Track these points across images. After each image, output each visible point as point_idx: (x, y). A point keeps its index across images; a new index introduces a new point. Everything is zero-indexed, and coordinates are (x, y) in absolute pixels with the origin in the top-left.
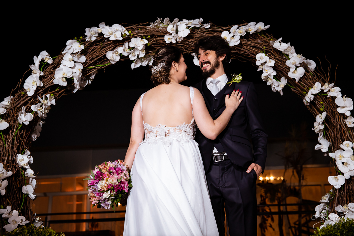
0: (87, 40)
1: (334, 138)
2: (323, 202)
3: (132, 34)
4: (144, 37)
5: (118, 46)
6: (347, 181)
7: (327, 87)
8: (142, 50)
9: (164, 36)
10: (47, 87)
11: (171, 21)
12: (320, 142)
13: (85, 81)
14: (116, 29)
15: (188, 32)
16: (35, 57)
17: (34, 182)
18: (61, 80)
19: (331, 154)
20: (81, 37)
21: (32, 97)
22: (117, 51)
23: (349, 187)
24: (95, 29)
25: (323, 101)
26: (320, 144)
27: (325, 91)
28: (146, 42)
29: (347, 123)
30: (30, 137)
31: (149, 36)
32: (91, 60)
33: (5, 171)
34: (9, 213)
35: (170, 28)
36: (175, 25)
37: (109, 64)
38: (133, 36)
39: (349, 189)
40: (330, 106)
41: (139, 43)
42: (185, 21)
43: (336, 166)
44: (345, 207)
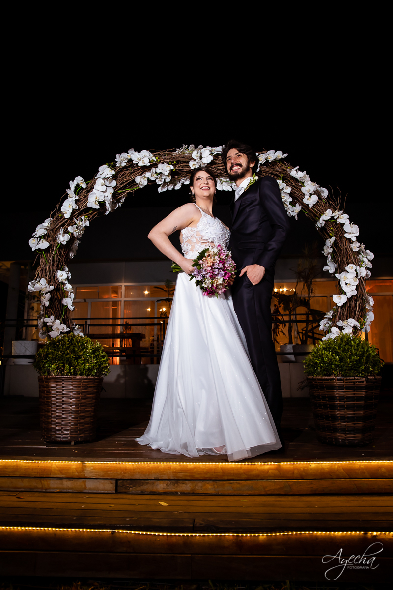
0: (117, 166)
1: (341, 261)
2: (326, 318)
3: (159, 160)
4: (170, 163)
5: (146, 171)
6: (349, 300)
7: (337, 214)
8: (168, 175)
9: (188, 162)
10: (81, 210)
11: (196, 148)
12: (329, 264)
13: (116, 204)
14: (144, 155)
15: (211, 158)
16: (71, 182)
17: (73, 296)
18: (94, 203)
19: (337, 275)
20: (112, 163)
21: (68, 219)
22: (145, 176)
23: (350, 304)
24: (124, 155)
25: (333, 227)
26: (328, 266)
27: (335, 218)
28: (172, 167)
29: (353, 247)
30: (68, 255)
31: (175, 162)
32: (121, 184)
33: (47, 285)
34: (53, 322)
35: (195, 155)
36: (200, 152)
37: (138, 188)
38: (160, 162)
39: (349, 307)
40: (338, 231)
41: (165, 168)
42: (209, 148)
43: (340, 286)
44: (345, 322)
